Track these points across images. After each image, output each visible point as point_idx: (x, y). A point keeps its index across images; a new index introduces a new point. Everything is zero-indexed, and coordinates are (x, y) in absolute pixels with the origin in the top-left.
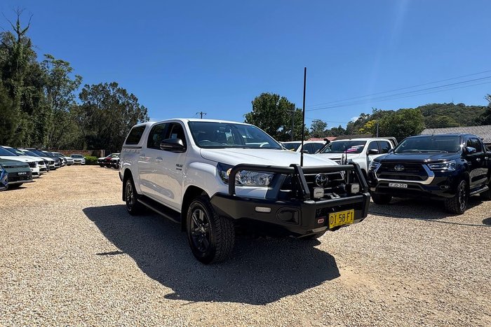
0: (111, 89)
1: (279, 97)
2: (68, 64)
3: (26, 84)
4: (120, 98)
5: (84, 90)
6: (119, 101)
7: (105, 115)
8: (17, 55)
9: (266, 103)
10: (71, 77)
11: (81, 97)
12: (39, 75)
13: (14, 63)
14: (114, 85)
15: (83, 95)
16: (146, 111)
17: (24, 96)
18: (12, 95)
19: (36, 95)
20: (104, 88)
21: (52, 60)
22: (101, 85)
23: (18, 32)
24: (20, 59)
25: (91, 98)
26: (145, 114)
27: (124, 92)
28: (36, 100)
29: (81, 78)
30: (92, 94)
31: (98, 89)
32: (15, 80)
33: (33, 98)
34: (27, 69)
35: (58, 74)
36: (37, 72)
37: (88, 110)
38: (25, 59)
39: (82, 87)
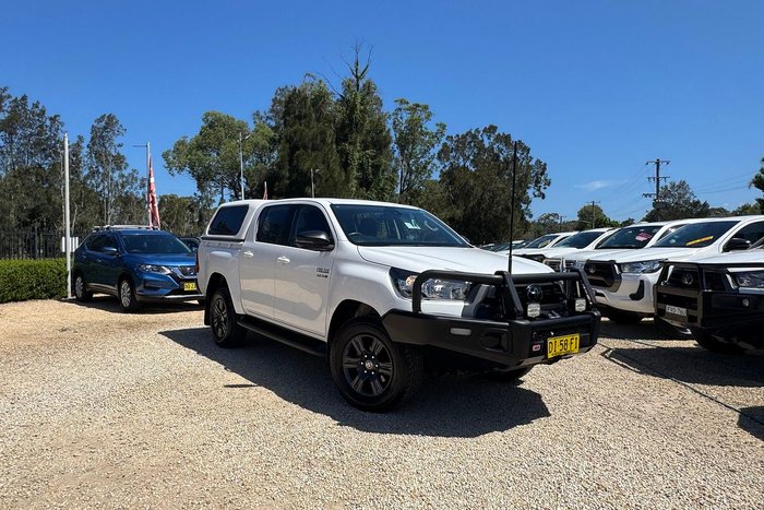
0: (485, 138)
2: (426, 108)
3: (365, 148)
4: (501, 150)
5: (445, 145)
6: (499, 157)
7: (472, 182)
8: (352, 108)
10: (430, 127)
11: (439, 158)
12: (381, 131)
13: (351, 120)
14: (492, 129)
15: (444, 154)
16: (545, 169)
17: (361, 165)
18: (345, 165)
19: (376, 162)
20: (474, 137)
21: (406, 106)
22: (470, 132)
23: (356, 76)
24: (357, 114)
25: (454, 157)
26: (542, 174)
27: (506, 139)
28: (376, 168)
29: (444, 127)
30: (457, 149)
31: (468, 141)
32: (350, 144)
33: (373, 166)
34: (367, 126)
35: (414, 125)
36: (378, 128)
37: (449, 176)
38: (363, 111)
39: (444, 140)
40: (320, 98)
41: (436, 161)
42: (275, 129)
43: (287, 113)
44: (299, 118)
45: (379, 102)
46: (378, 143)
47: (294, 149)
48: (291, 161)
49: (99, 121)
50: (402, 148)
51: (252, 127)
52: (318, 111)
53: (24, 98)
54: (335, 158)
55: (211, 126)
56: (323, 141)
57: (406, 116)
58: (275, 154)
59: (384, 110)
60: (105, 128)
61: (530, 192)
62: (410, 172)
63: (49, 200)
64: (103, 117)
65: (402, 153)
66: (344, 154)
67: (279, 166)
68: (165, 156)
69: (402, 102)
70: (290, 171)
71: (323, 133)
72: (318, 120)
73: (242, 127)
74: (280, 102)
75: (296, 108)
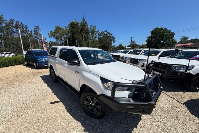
1: (163, 28)
2: (96, 27)
4: (108, 35)
7: (103, 40)
8: (83, 26)
9: (156, 32)
10: (96, 30)
14: (107, 31)
15: (99, 35)
17: (85, 37)
18: (82, 37)
20: (104, 32)
23: (83, 20)
24: (84, 27)
26: (114, 39)
27: (109, 33)
28: (87, 37)
29: (98, 30)
31: (102, 33)
34: (86, 30)
35: (93, 30)
36: (88, 30)
37: (99, 39)
38: (85, 27)
39: (98, 33)
40: (77, 24)
41: (97, 36)
42: (69, 29)
43: (71, 27)
44: (73, 27)
45: (87, 25)
46: (88, 33)
47: (73, 33)
48: (72, 36)
49: (35, 27)
50: (92, 34)
51: (65, 29)
52: (77, 26)
53: (18, 21)
54: (80, 35)
55: (57, 28)
56: (78, 32)
57: (92, 28)
58: (69, 34)
59: (88, 27)
60: (37, 28)
61: (112, 42)
62: (93, 38)
63: (27, 42)
64: (36, 26)
65: (92, 35)
66: (81, 34)
67: (70, 36)
68: (48, 34)
69: (92, 26)
70: (72, 38)
71: (78, 31)
72: (77, 28)
73: (63, 29)
74: (70, 25)
75: (73, 26)
